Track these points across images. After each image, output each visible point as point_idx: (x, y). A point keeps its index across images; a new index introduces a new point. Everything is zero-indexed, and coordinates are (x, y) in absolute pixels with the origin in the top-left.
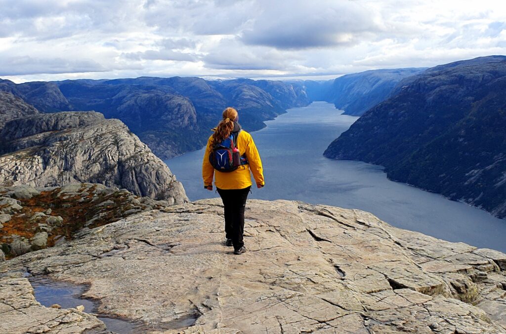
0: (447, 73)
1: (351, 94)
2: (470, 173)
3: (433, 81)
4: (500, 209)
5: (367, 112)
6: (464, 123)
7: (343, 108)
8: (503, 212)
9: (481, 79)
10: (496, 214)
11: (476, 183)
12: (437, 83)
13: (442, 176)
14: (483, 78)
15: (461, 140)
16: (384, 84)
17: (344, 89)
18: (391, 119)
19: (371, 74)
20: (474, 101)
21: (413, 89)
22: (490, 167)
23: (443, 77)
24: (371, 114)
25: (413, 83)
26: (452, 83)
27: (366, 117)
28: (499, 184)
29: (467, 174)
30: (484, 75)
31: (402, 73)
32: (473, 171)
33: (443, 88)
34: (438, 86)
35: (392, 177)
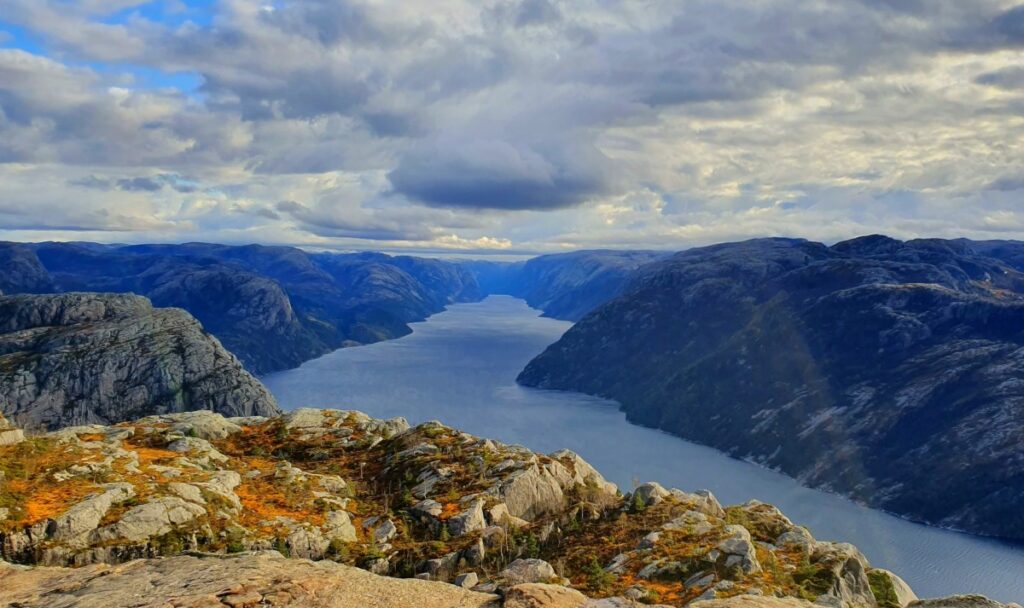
0: (713, 259)
1: (555, 284)
2: (759, 414)
3: (691, 270)
4: (810, 472)
5: (590, 314)
6: (744, 337)
7: (540, 306)
8: (815, 476)
9: (765, 271)
10: (804, 481)
11: (769, 431)
12: (699, 274)
13: (715, 418)
14: (768, 270)
15: (742, 362)
16: (607, 273)
17: (541, 277)
18: (628, 326)
19: (586, 256)
20: (756, 303)
21: (662, 282)
22: (790, 405)
23: (708, 266)
24: (597, 316)
25: (662, 272)
26: (721, 274)
27: (588, 322)
28: (805, 433)
29: (754, 417)
30: (769, 266)
31: (635, 257)
32: (762, 411)
33: (709, 281)
34: (701, 279)
35: (633, 419)
